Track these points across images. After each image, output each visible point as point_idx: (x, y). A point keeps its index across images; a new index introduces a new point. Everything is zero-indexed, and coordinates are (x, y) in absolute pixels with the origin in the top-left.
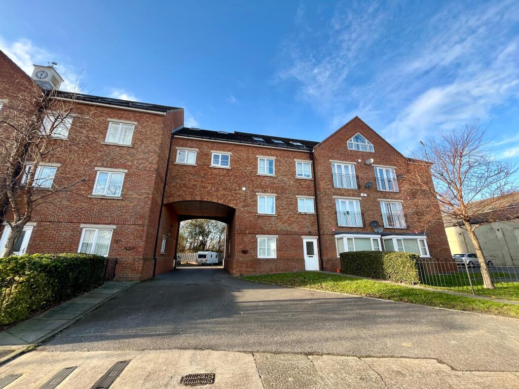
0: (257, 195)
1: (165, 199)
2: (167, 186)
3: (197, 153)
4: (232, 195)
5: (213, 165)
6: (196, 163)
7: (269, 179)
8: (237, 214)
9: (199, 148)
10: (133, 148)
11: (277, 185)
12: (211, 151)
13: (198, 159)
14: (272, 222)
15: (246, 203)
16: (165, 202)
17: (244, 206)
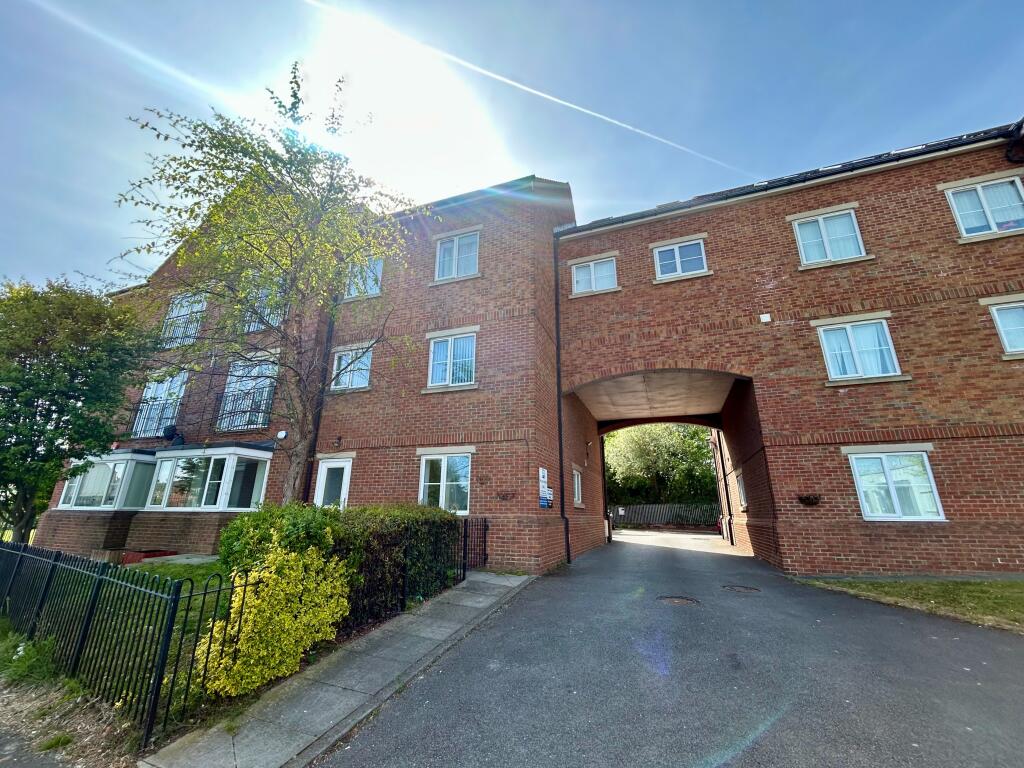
0: (814, 328)
1: (564, 381)
2: (562, 352)
3: (617, 261)
4: (733, 343)
5: (661, 277)
6: (619, 284)
7: (847, 273)
8: (758, 392)
9: (620, 248)
10: (483, 277)
11: (887, 283)
12: (651, 246)
13: (620, 273)
14: (897, 402)
15: (782, 357)
16: (565, 389)
17: (776, 367)
